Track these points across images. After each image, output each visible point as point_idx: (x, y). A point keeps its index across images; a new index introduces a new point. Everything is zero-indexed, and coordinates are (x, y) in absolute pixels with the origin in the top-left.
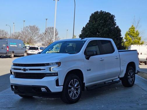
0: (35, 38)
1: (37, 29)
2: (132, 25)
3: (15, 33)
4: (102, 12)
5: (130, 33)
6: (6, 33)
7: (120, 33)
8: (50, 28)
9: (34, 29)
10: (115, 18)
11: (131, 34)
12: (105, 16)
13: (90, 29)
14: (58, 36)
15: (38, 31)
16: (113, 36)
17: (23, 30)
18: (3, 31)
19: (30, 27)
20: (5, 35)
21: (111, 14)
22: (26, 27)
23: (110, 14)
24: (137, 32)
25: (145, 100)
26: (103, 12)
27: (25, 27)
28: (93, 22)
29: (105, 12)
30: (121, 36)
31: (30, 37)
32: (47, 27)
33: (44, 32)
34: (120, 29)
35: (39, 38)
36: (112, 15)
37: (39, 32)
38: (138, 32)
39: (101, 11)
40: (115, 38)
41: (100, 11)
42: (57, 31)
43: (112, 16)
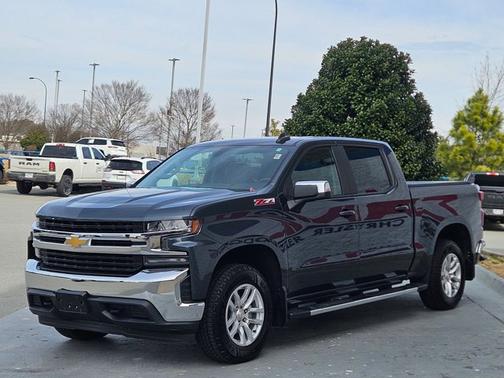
0: (132, 127)
1: (140, 96)
2: (477, 89)
3: (63, 107)
4: (365, 44)
5: (469, 116)
6: (28, 107)
7: (429, 119)
8: (187, 92)
9: (130, 95)
10: (410, 66)
11: (476, 120)
12: (376, 58)
13: (322, 103)
14: (212, 122)
15: (143, 103)
16: (403, 126)
17: (88, 97)
18: (18, 100)
19: (117, 86)
20: (27, 114)
21: (399, 51)
22: (103, 86)
23: (393, 50)
24: (495, 112)
25: (497, 356)
26: (371, 41)
27: (100, 86)
28: (331, 79)
29: (377, 42)
30: (431, 127)
31: (113, 122)
32: (176, 90)
33: (165, 104)
34: (428, 102)
35: (145, 128)
36: (402, 53)
37: (145, 107)
38: (499, 114)
39: (363, 38)
40: (408, 134)
41: (359, 40)
42: (212, 103)
43: (402, 57)
